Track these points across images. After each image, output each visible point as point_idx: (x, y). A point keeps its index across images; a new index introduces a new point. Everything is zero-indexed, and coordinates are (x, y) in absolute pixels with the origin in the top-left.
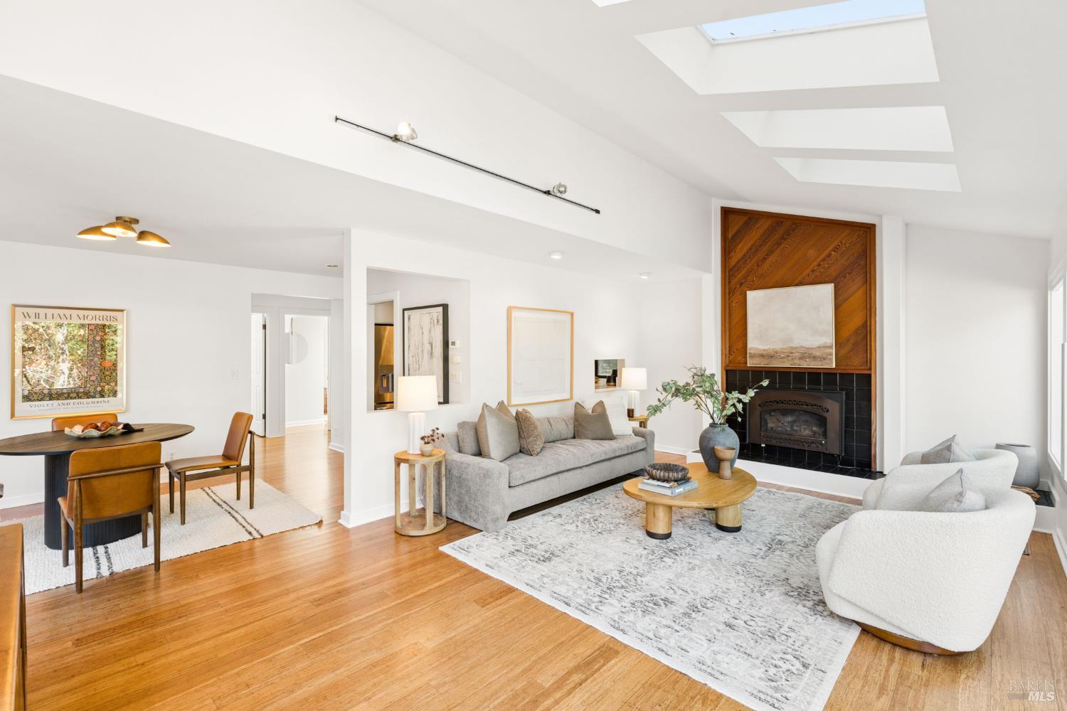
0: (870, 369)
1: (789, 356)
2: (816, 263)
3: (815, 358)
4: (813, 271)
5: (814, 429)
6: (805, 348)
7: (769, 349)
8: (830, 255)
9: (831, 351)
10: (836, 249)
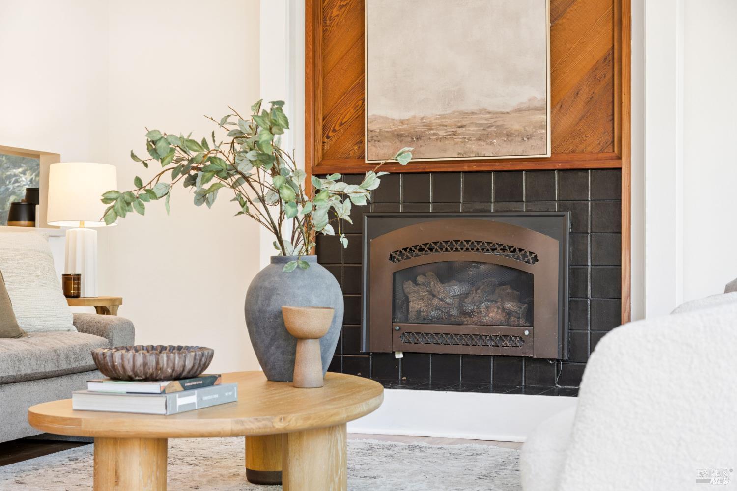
0: (619, 158)
1: (455, 133)
3: (509, 135)
5: (508, 305)
6: (489, 113)
7: (415, 117)
9: (545, 117)
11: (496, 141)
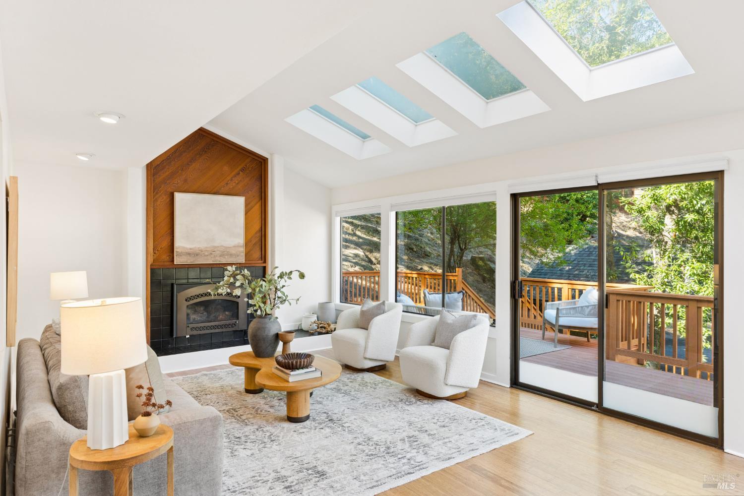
0: (265, 262)
1: (211, 254)
2: (229, 178)
3: (231, 255)
4: (227, 184)
6: (224, 247)
7: (195, 247)
8: (238, 174)
9: (243, 249)
10: (243, 170)
11: (226, 257)
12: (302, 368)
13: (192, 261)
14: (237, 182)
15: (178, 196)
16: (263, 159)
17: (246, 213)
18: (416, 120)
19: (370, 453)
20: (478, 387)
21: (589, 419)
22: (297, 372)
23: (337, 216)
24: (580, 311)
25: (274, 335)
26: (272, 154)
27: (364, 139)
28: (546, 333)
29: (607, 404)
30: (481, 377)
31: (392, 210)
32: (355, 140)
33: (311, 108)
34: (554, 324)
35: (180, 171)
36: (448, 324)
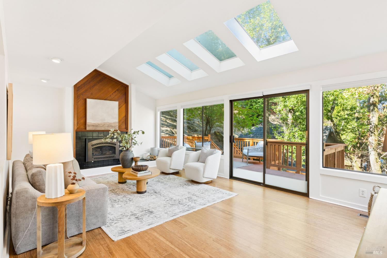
0: (127, 130)
1: (103, 126)
2: (111, 93)
3: (112, 126)
4: (110, 96)
6: (109, 123)
7: (96, 123)
8: (116, 92)
9: (118, 124)
10: (117, 90)
11: (110, 127)
12: (143, 171)
13: (95, 128)
14: (115, 95)
15: (89, 101)
16: (126, 86)
17: (119, 109)
18: (192, 70)
19: (172, 204)
20: (216, 179)
21: (260, 189)
22: (141, 172)
23: (158, 111)
24: (256, 150)
25: (131, 158)
26: (130, 84)
27: (170, 78)
28: (244, 160)
29: (267, 183)
30: (218, 175)
31: (181, 108)
32: (166, 78)
33: (146, 63)
34: (247, 155)
35: (89, 90)
36: (204, 153)
